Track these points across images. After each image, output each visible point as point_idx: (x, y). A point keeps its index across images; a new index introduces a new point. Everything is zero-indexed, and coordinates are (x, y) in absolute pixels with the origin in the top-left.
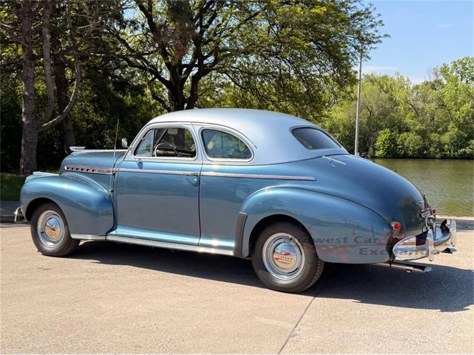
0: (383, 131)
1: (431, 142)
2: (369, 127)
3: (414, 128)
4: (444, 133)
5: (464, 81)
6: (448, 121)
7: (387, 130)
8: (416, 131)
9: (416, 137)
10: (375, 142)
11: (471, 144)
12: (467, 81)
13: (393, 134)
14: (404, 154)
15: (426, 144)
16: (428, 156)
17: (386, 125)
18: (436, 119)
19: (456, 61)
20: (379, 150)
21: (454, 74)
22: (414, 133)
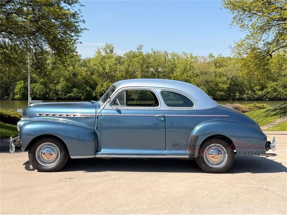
0: (19, 82)
1: (50, 90)
2: (9, 79)
3: (39, 80)
4: (58, 84)
6: (60, 77)
7: (22, 82)
8: (41, 83)
9: (41, 86)
10: (14, 89)
11: (74, 91)
13: (26, 84)
14: (33, 97)
15: (48, 91)
16: (49, 98)
17: (21, 78)
20: (17, 95)
22: (39, 84)
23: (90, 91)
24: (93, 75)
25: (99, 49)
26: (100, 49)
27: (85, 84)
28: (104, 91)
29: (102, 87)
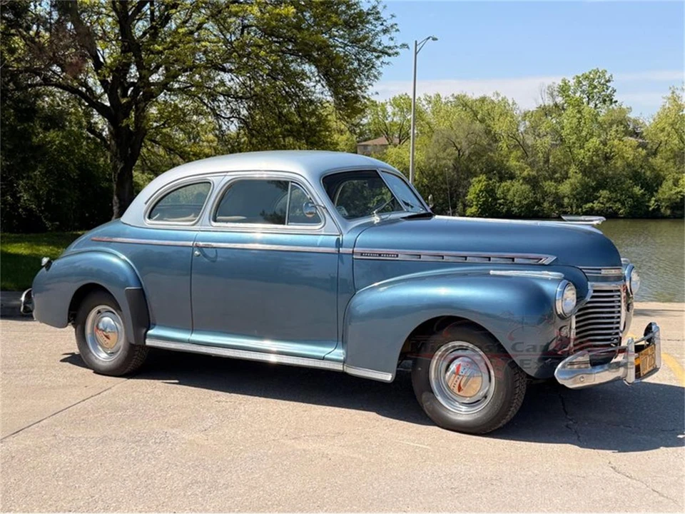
0: (477, 179)
1: (545, 194)
2: (458, 172)
3: (520, 173)
4: (563, 181)
5: (592, 105)
6: (568, 164)
7: (483, 177)
8: (524, 178)
9: (523, 187)
10: (465, 195)
11: (600, 197)
12: (596, 105)
13: (491, 182)
14: (506, 211)
15: (538, 196)
16: (541, 214)
17: (482, 170)
18: (551, 161)
19: (580, 75)
20: (471, 207)
21: (578, 95)
22: (521, 181)
23: (643, 195)
24: (655, 157)
25: (676, 91)
26: (677, 89)
27: (631, 179)
28: (679, 196)
29: (676, 186)
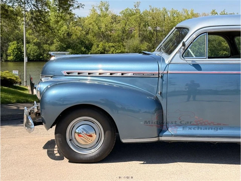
0: (12, 43)
1: (44, 50)
3: (32, 41)
4: (52, 45)
6: (53, 37)
7: (15, 42)
8: (34, 43)
9: (34, 47)
10: (7, 50)
13: (19, 45)
15: (41, 52)
16: (42, 59)
17: (14, 39)
20: (10, 56)
22: (33, 44)
23: (85, 51)
24: (88, 35)
25: (94, 7)
26: (95, 6)
27: (80, 44)
28: (100, 52)
29: (98, 47)
